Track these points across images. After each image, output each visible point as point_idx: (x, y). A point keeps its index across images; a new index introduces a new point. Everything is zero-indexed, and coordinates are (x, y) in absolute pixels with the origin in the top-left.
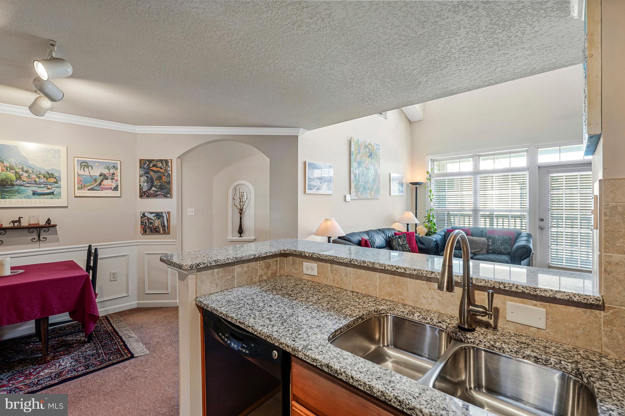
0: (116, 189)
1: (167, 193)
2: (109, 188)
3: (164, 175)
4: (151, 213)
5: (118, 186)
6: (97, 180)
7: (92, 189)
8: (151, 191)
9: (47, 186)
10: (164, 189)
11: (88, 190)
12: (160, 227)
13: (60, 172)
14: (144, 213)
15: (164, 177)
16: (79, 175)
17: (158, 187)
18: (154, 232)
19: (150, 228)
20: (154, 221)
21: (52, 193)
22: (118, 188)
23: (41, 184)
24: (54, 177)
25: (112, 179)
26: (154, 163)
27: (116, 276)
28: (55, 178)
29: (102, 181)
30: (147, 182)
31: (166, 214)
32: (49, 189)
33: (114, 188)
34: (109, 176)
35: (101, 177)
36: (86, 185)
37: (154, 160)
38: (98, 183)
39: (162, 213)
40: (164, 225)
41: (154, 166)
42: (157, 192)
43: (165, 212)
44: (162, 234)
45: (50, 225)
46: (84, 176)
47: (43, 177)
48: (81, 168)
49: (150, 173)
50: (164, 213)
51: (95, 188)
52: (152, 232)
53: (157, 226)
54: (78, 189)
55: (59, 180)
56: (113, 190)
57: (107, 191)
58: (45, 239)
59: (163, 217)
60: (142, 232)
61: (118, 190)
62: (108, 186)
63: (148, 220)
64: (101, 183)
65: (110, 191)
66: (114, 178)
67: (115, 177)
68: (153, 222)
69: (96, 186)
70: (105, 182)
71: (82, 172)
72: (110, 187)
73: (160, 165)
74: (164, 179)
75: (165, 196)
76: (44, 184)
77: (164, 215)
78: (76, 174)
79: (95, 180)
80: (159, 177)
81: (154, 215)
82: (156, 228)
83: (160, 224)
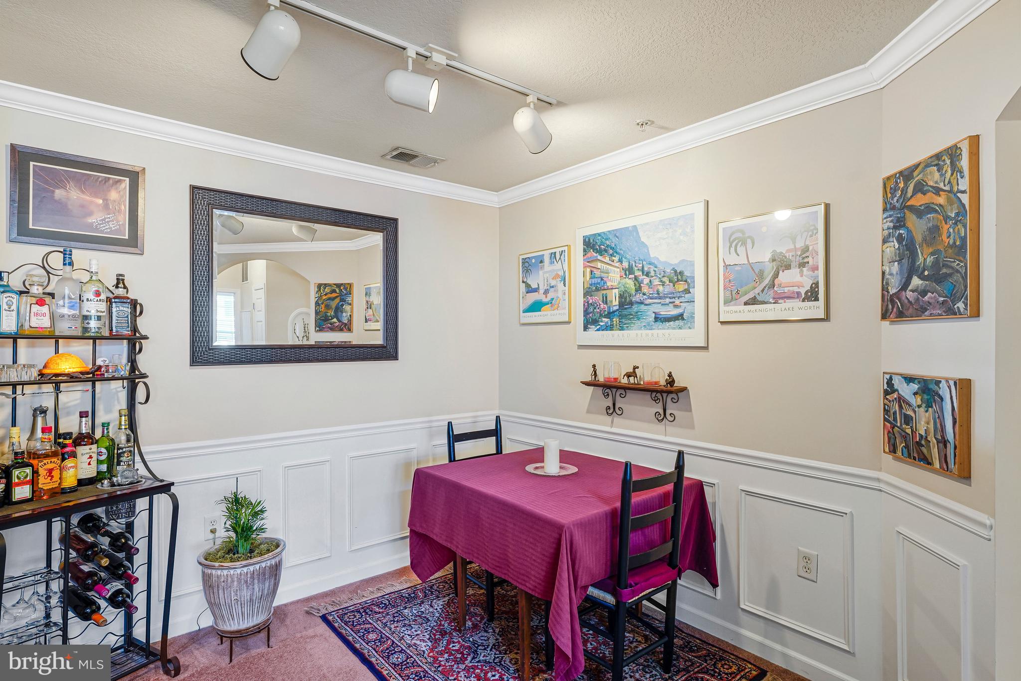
0: (812, 295)
1: (954, 297)
2: (793, 292)
3: (946, 218)
4: (909, 379)
5: (817, 284)
6: (766, 273)
7: (753, 301)
8: (910, 295)
9: (673, 300)
10: (947, 276)
11: (746, 304)
12: (931, 438)
13: (693, 265)
14: (891, 378)
15: (946, 227)
16: (726, 266)
17: (926, 273)
18: (915, 459)
19: (905, 437)
20: (915, 412)
21: (680, 317)
22: (817, 293)
23: (665, 298)
24: (684, 278)
25: (802, 265)
26: (917, 177)
27: (813, 566)
28: (686, 281)
29: (776, 275)
30: (900, 261)
31: (949, 387)
32: (676, 306)
33: (806, 293)
34: (793, 259)
35: (775, 263)
36: (742, 290)
37: (917, 166)
38: (767, 281)
39: (938, 383)
40: (943, 437)
41: (920, 188)
42: (924, 293)
43: (947, 381)
44: (935, 471)
45: (674, 389)
46: (737, 268)
47: (668, 282)
48: (730, 249)
49: (909, 224)
50: (943, 384)
51: (759, 298)
52: (909, 455)
53: (923, 433)
54: (726, 303)
55: (691, 285)
56: (803, 301)
57: (789, 304)
58: (673, 419)
59: (942, 399)
60: (887, 450)
61: (817, 299)
62: (791, 289)
63: (901, 407)
64: (773, 281)
65: (796, 304)
66: (805, 260)
67: (810, 259)
68: (913, 415)
69: (763, 291)
70: (785, 277)
71: (732, 259)
72: (796, 289)
73: (933, 177)
74: (944, 236)
75: (951, 312)
76: (670, 298)
77: (944, 391)
78: (722, 264)
79: (761, 275)
80: (930, 229)
81: (915, 387)
82: (919, 444)
83: (931, 426)
